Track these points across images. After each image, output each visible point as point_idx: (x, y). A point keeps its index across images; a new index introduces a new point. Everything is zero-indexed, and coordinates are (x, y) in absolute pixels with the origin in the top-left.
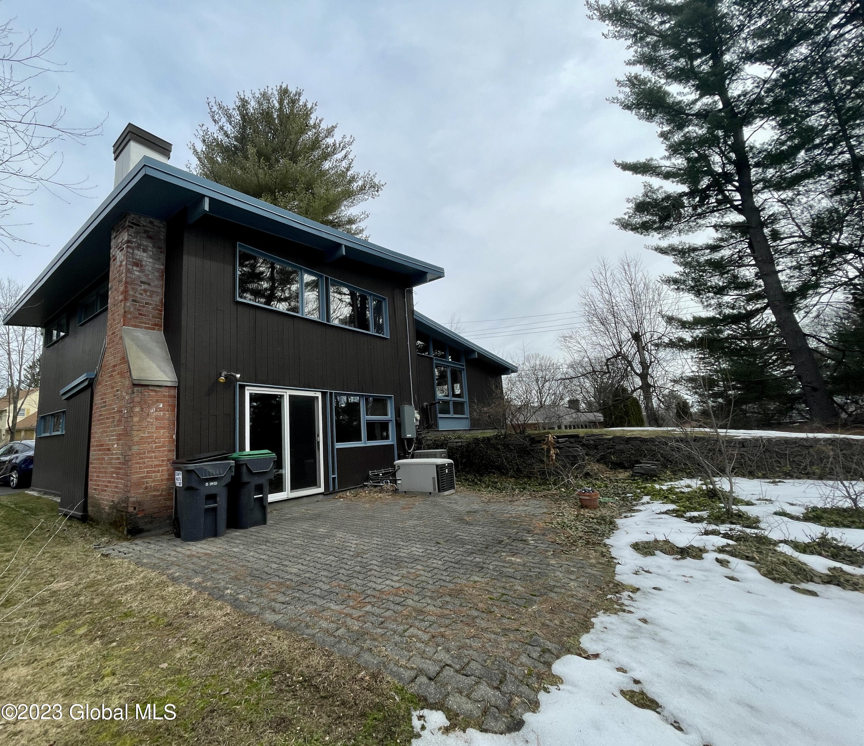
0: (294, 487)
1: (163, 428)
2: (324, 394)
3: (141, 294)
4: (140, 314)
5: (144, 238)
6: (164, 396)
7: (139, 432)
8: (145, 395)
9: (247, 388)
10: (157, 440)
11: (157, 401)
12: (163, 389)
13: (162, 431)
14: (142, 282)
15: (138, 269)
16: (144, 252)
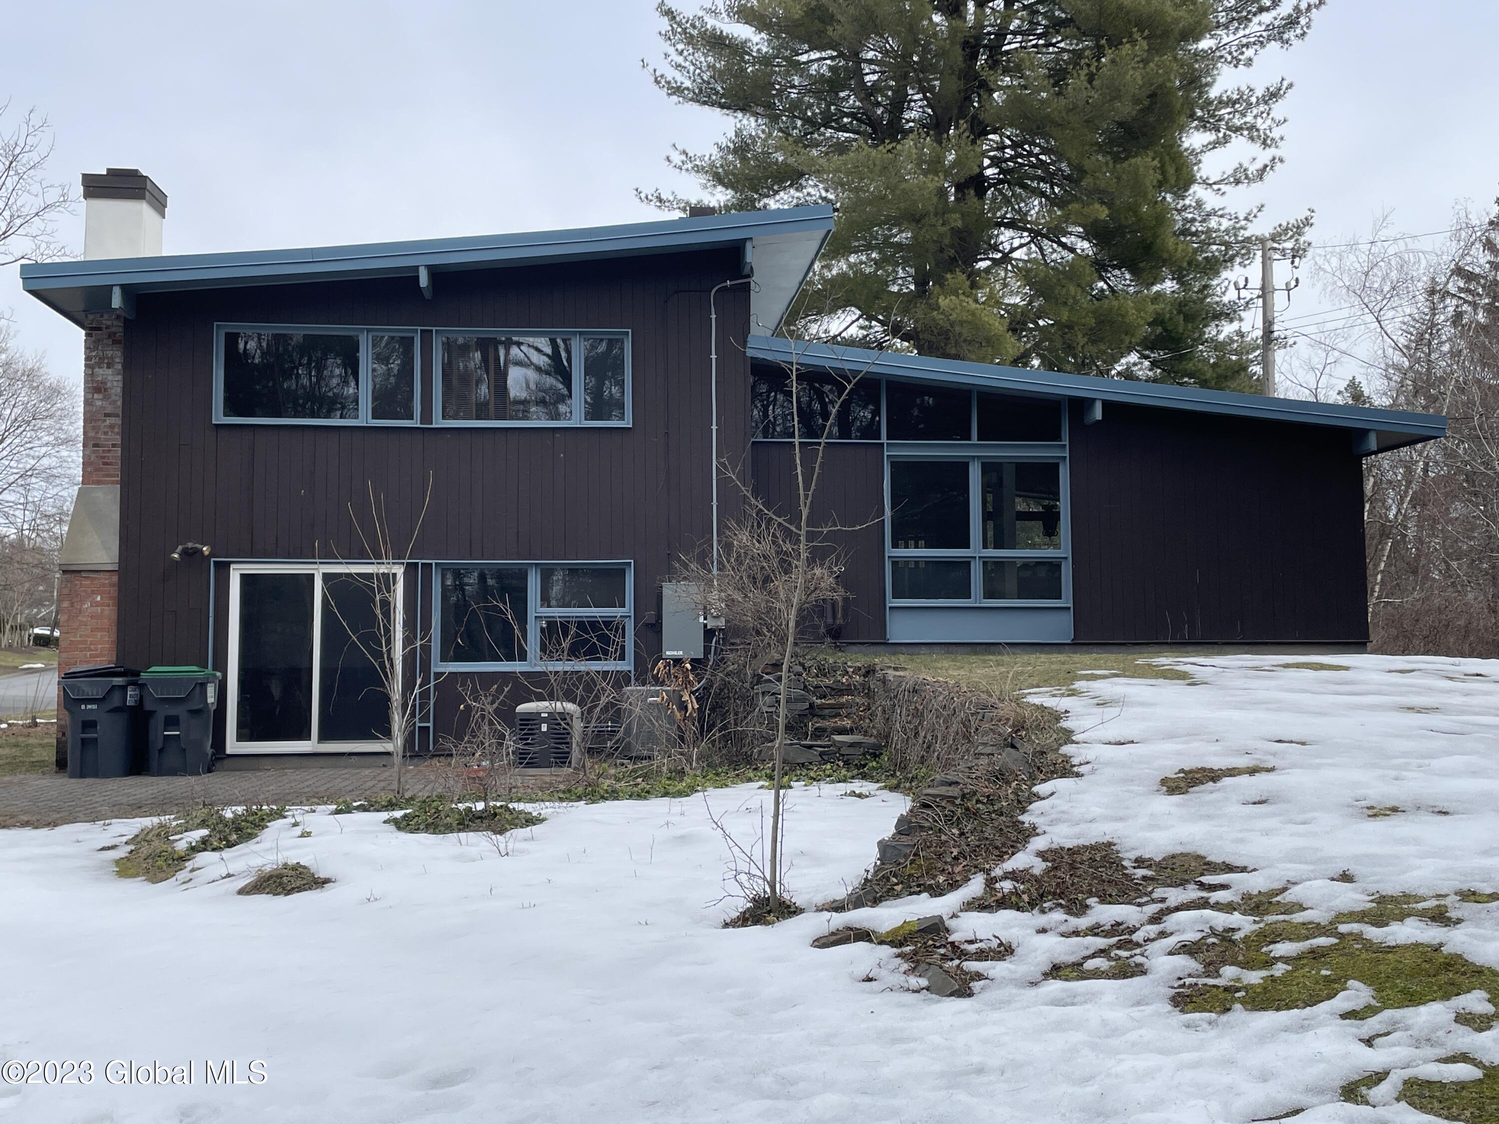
0: (324, 737)
1: (101, 630)
2: (411, 569)
3: (105, 433)
4: (105, 464)
5: (108, 345)
6: (104, 585)
7: (67, 635)
8: (76, 585)
9: (232, 566)
10: (92, 647)
11: (93, 592)
12: (102, 575)
13: (99, 634)
14: (107, 415)
15: (101, 396)
16: (108, 367)
